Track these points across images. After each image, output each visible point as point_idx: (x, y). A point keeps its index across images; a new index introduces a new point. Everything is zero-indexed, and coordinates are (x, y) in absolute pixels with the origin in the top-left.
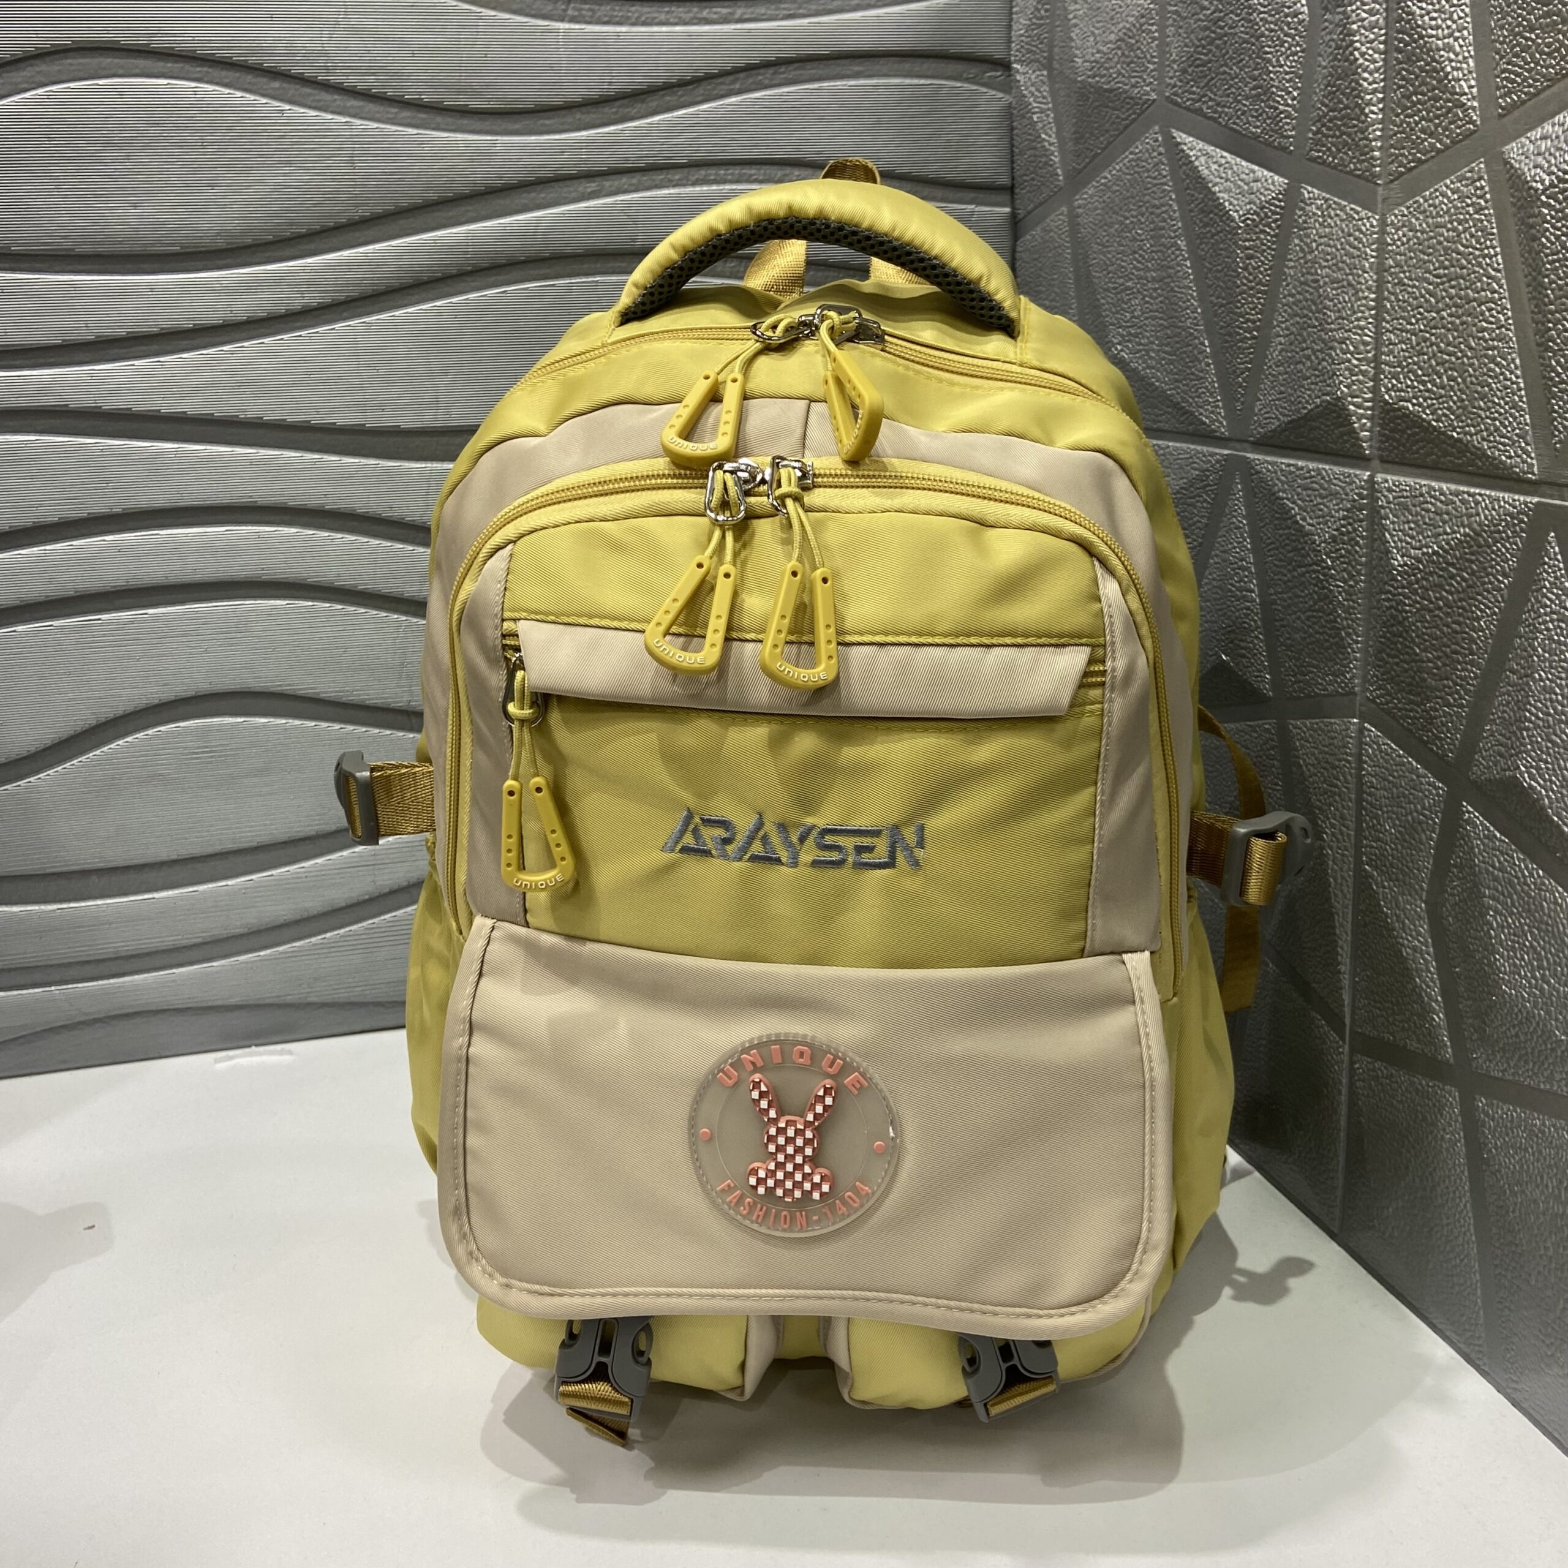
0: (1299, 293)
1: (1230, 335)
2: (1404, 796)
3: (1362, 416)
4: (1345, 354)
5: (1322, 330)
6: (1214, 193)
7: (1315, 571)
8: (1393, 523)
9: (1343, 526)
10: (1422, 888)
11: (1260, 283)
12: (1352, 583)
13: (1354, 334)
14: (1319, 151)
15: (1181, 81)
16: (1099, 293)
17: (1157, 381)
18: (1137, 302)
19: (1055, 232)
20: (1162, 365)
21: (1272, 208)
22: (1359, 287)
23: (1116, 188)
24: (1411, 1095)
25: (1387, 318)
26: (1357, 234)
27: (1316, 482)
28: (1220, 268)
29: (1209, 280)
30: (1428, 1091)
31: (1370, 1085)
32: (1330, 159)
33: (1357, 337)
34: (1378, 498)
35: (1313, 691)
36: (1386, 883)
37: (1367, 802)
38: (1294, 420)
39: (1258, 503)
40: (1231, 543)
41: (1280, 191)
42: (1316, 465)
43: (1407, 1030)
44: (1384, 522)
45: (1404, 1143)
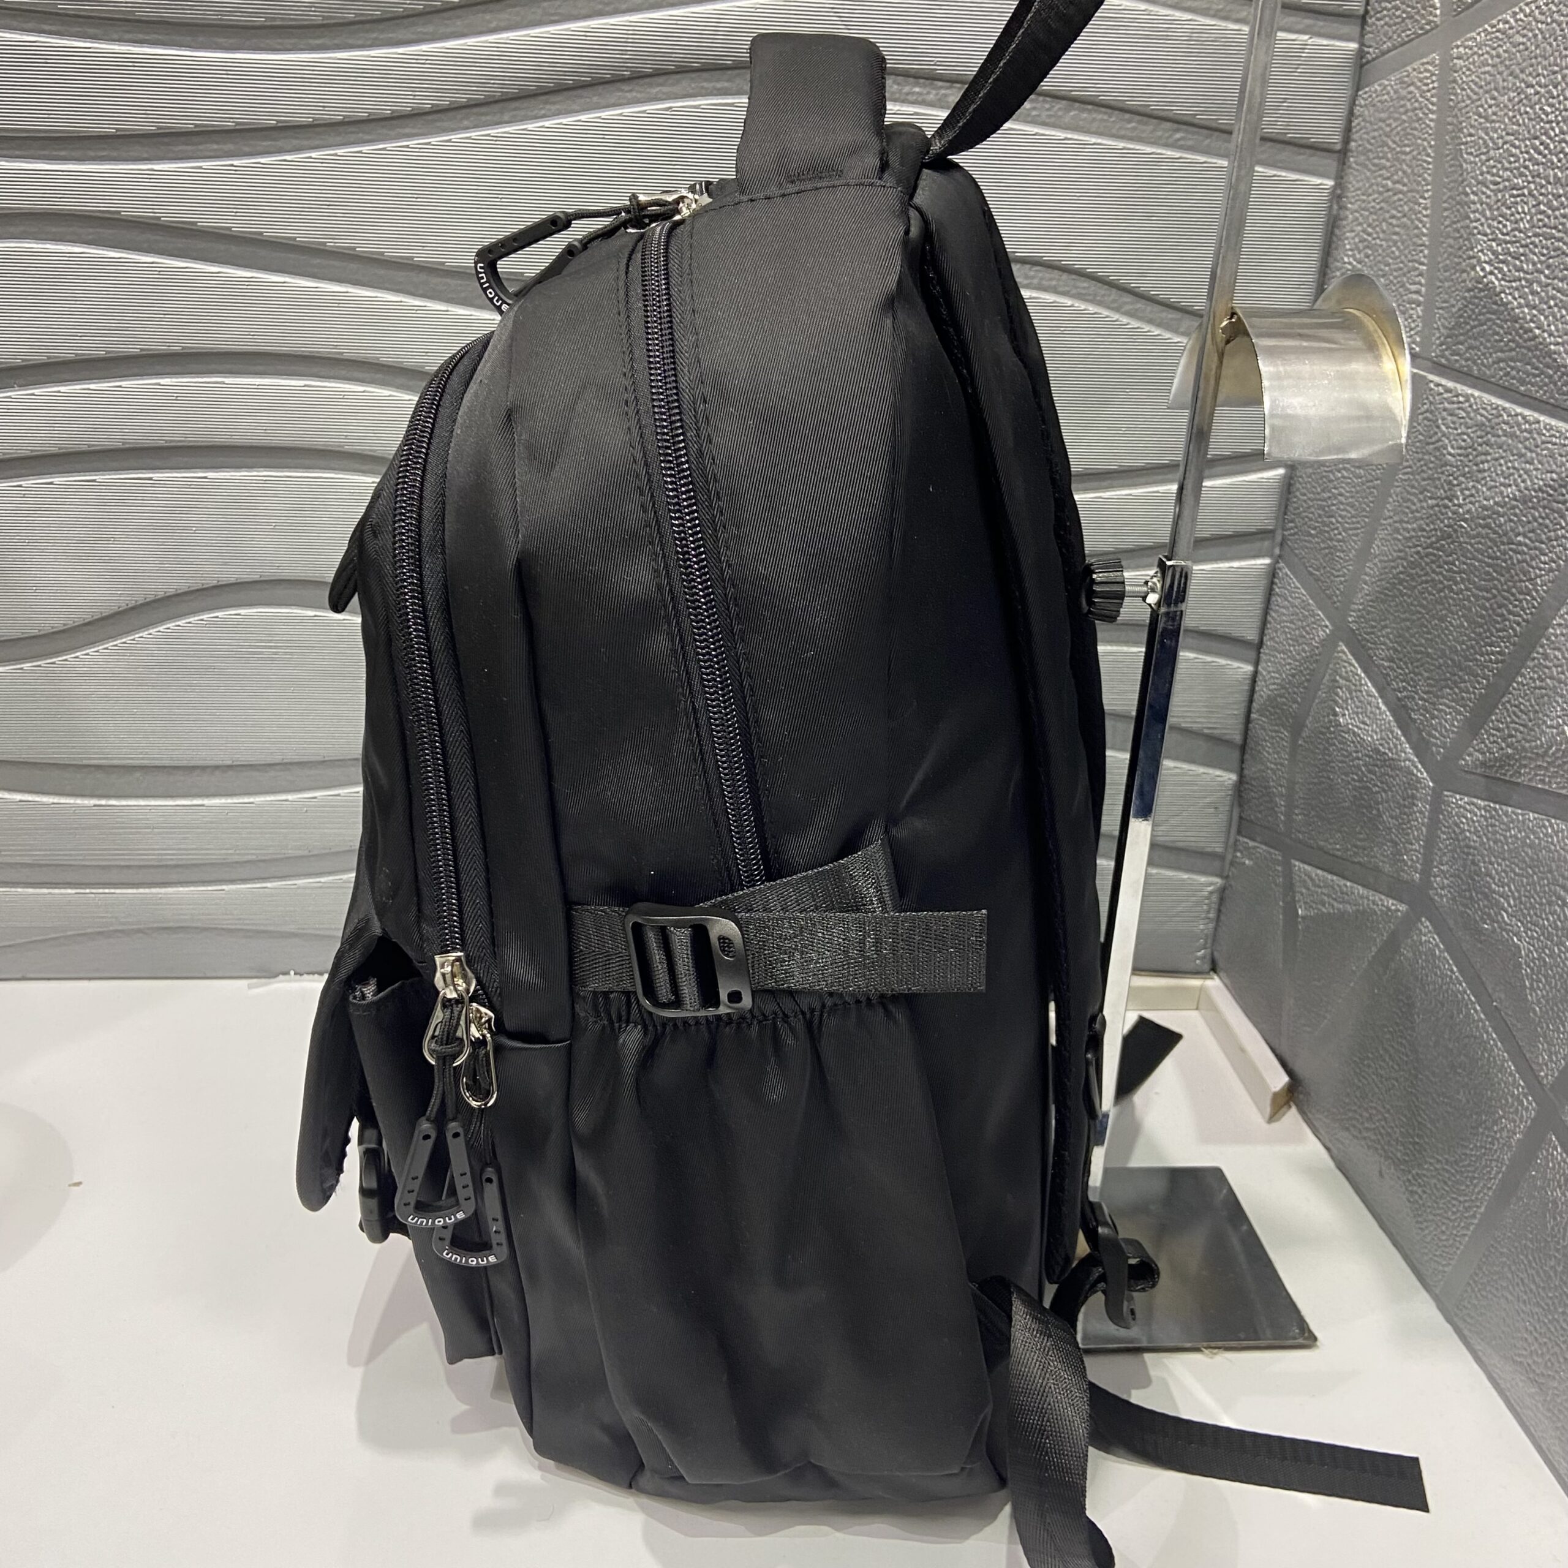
16: (1470, 185)
17: (1538, 328)
18: (1526, 210)
19: (1418, 88)
20: (1550, 307)
23: (1521, 39)
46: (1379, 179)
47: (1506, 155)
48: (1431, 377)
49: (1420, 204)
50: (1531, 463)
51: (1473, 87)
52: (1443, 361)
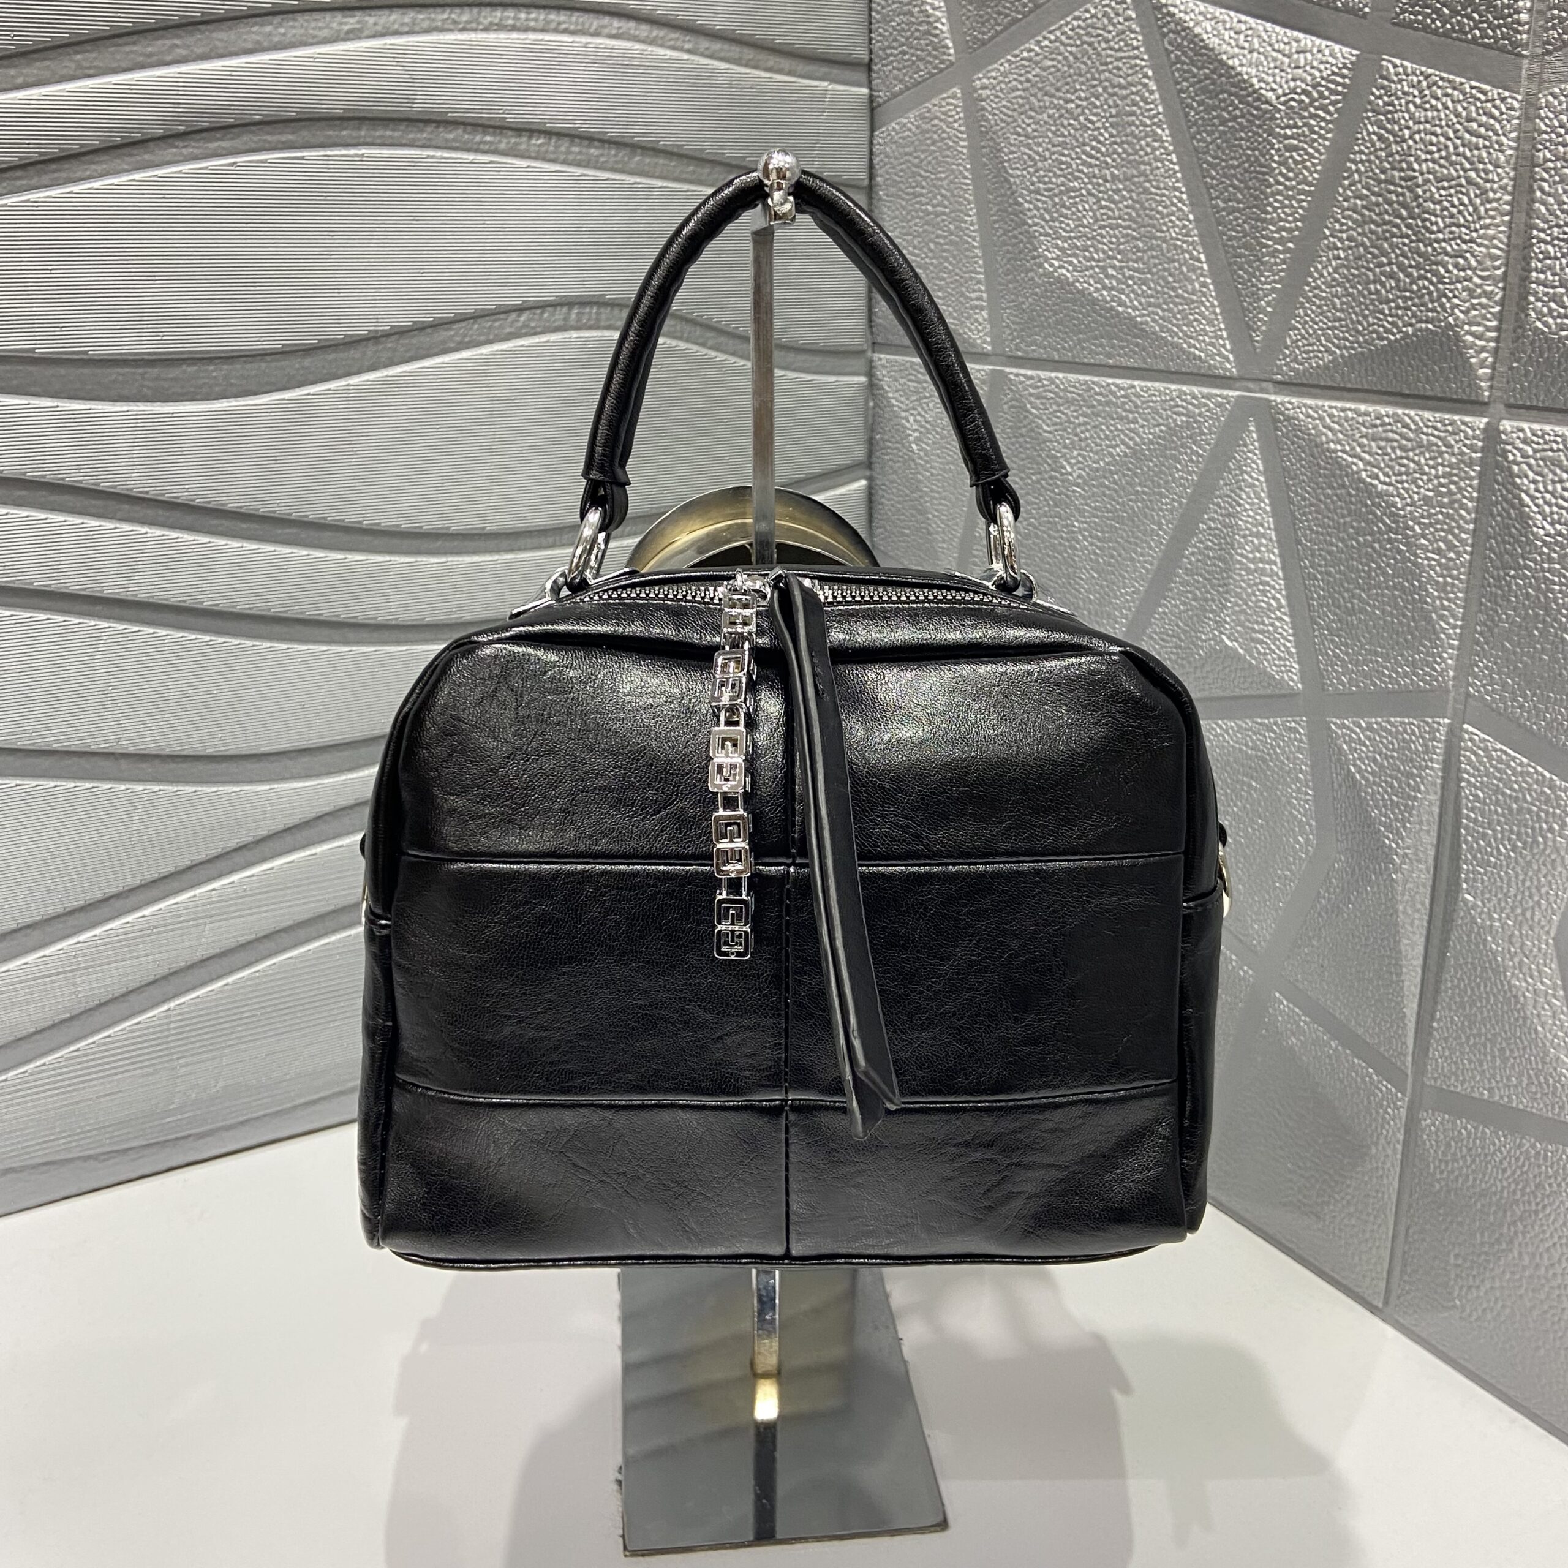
0: (1374, 194)
1: (1245, 246)
2: (1530, 812)
3: (1483, 349)
4: (1464, 270)
5: (1419, 241)
6: (1233, 68)
7: (1390, 540)
8: (1535, 482)
9: (1443, 485)
10: (1550, 921)
11: (1305, 181)
12: (1452, 555)
13: (1479, 245)
14: (1416, 14)
16: (1022, 196)
17: (1119, 305)
18: (1087, 207)
19: (941, 120)
20: (1128, 286)
21: (1332, 86)
22: (1488, 185)
23: (1050, 63)
24: (1517, 1159)
25: (1542, 225)
26: (1484, 118)
27: (1392, 431)
28: (1236, 163)
29: (1213, 178)
30: (1546, 1157)
31: (1448, 1145)
32: (1438, 24)
33: (1483, 249)
34: (1505, 451)
35: (1375, 685)
36: (1496, 916)
37: (1468, 817)
38: (1362, 353)
39: (1286, 456)
40: (1239, 505)
41: (1345, 66)
42: (1390, 410)
43: (1516, 1086)
44: (1518, 481)
45: (1505, 1215)
46: (917, 206)
47: (1056, 164)
48: (1008, 370)
49: (965, 222)
50: (1135, 421)
51: (1005, 110)
52: (1019, 353)
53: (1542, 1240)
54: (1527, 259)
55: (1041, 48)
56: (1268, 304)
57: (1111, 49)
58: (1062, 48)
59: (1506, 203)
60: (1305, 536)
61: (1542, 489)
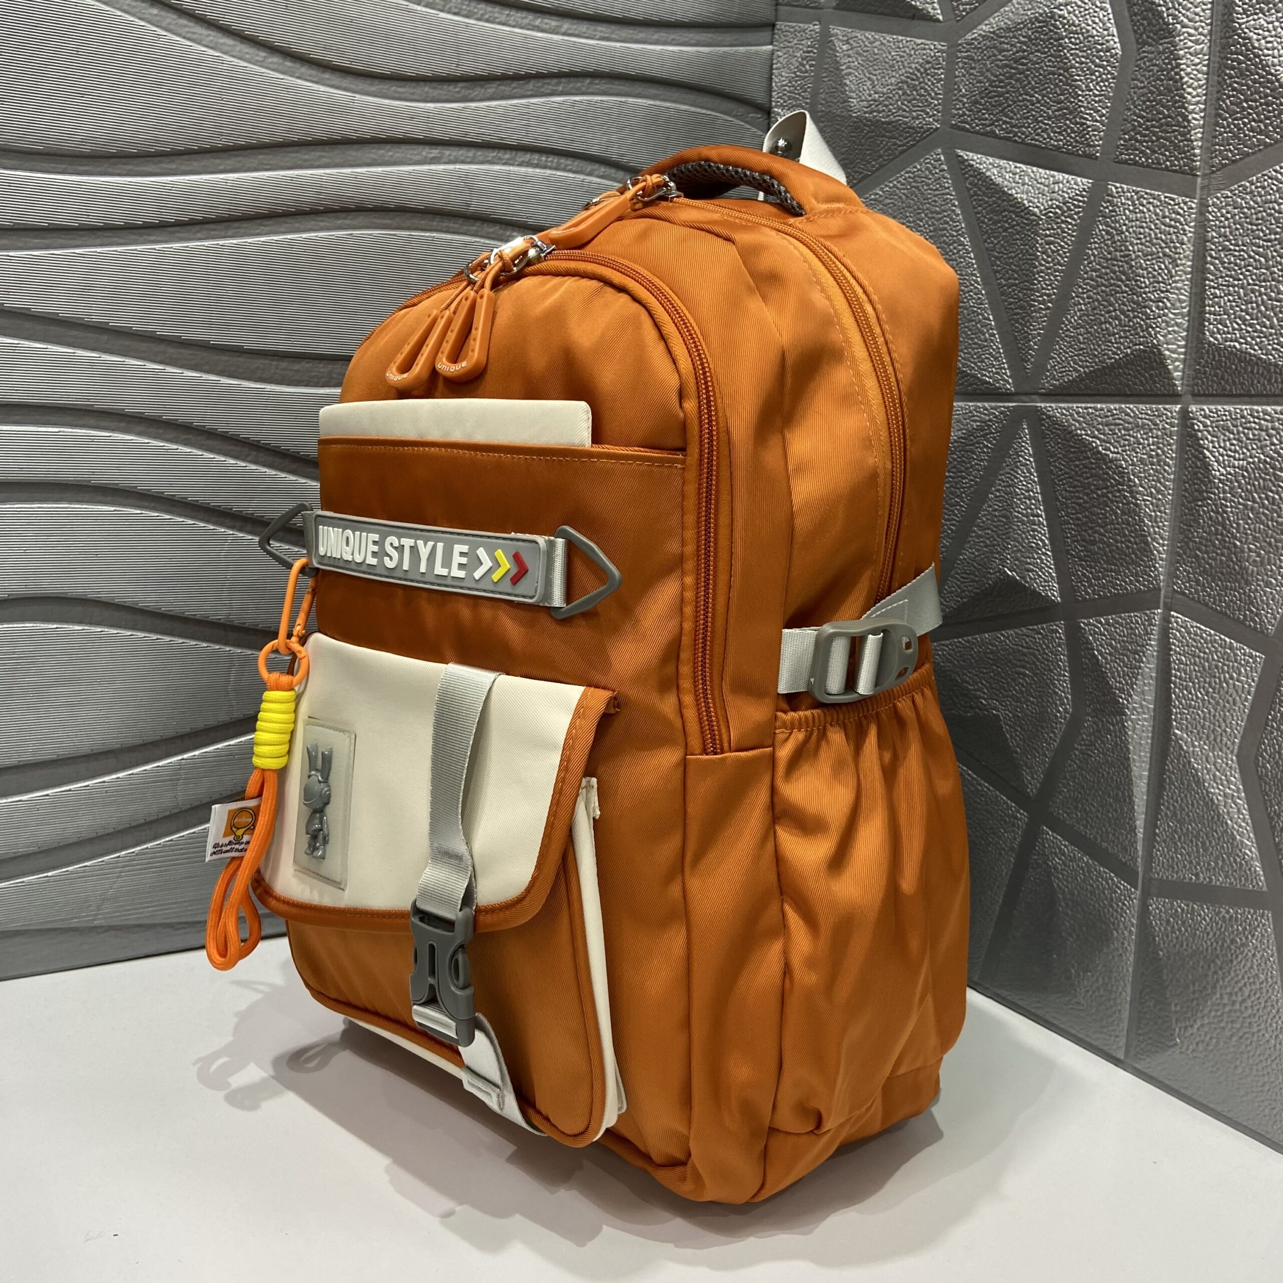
0: (1104, 267)
1: (1021, 307)
2: (1217, 667)
3: (1177, 360)
4: (1162, 310)
5: (1133, 294)
6: (1011, 195)
7: (1119, 491)
8: (1212, 442)
9: (1152, 450)
10: (1233, 743)
11: (1059, 263)
12: (1160, 496)
13: (1171, 293)
14: (1129, 155)
15: (970, 111)
21: (1076, 203)
22: (1177, 256)
23: (889, 201)
24: (1217, 924)
25: (1211, 277)
26: (1174, 215)
27: (1119, 419)
28: (1013, 255)
29: (998, 266)
30: (1237, 918)
31: (1168, 922)
32: (1143, 159)
33: (1174, 296)
34: (1193, 424)
35: (1110, 592)
36: (1196, 743)
37: (1176, 676)
38: (1098, 369)
39: (1049, 442)
40: (1017, 478)
41: (1084, 190)
42: (1117, 406)
43: (1214, 869)
44: (1201, 442)
45: (1209, 967)
53: (1236, 982)
54: (1203, 300)
55: (884, 192)
56: (1035, 344)
57: (931, 189)
58: (898, 191)
59: (1189, 266)
60: (1062, 495)
61: (1217, 445)
